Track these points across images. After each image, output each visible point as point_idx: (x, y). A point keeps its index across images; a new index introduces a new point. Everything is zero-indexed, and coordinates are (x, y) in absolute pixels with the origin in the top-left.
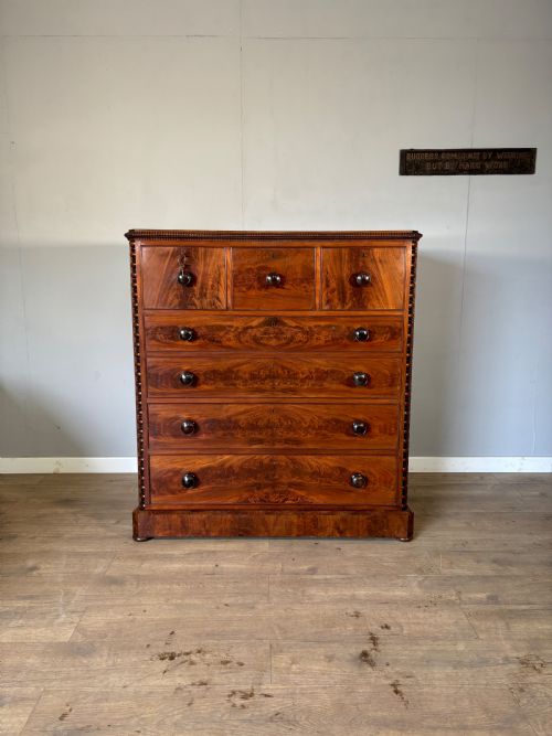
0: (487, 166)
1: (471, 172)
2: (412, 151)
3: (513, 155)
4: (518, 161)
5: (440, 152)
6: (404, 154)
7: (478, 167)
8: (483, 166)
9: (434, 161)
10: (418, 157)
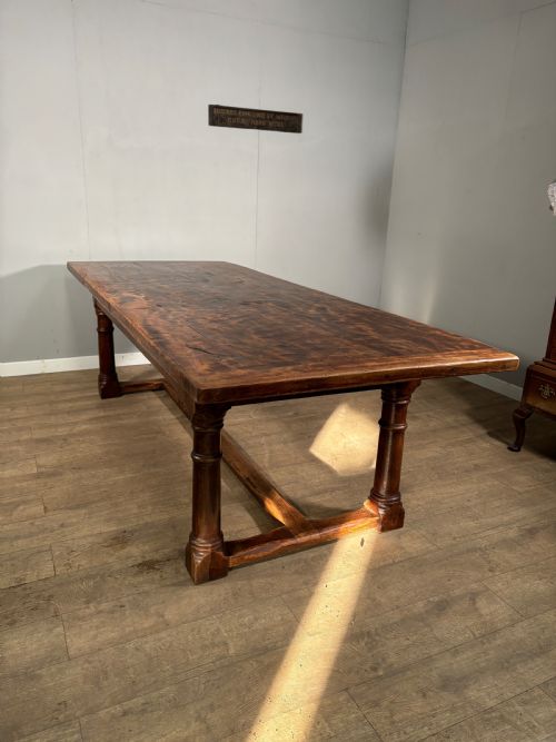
0: (270, 124)
1: (259, 127)
2: (217, 107)
3: (287, 118)
4: (289, 123)
5: (238, 109)
6: (212, 108)
7: (264, 124)
8: (267, 124)
9: (233, 117)
10: (223, 112)
